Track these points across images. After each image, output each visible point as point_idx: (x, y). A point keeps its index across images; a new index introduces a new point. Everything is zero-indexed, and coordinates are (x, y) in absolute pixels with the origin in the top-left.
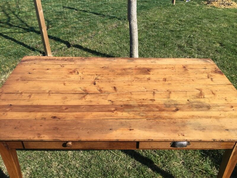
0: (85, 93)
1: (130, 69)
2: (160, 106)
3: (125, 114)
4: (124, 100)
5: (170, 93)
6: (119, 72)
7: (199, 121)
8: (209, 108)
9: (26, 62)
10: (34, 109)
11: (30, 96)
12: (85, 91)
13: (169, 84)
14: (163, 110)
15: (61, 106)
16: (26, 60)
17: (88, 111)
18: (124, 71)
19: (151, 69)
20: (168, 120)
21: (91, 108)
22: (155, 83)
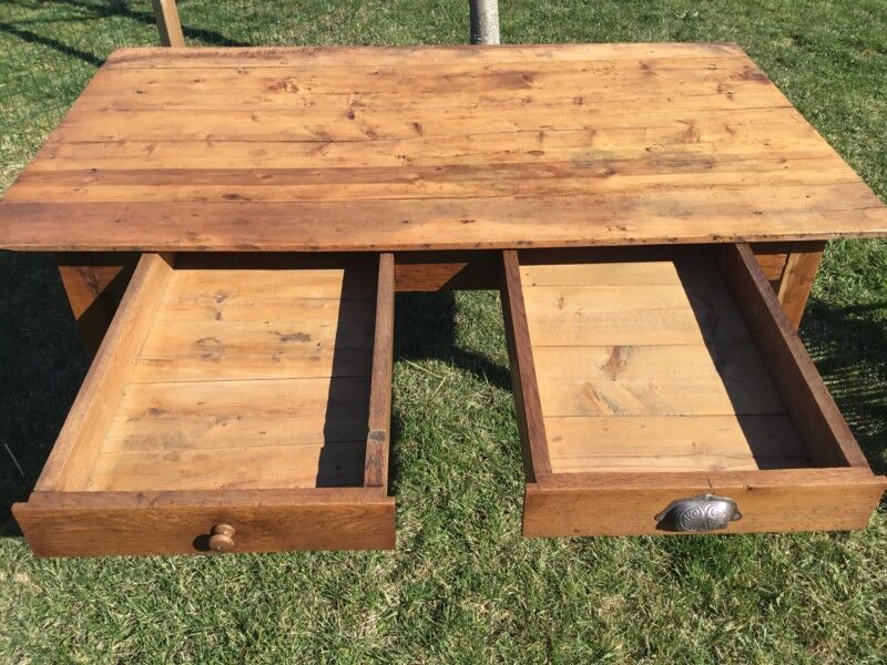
0: (323, 139)
1: (465, 75)
2: (556, 165)
3: (449, 187)
4: (448, 155)
5: (594, 132)
6: (431, 84)
7: (675, 194)
8: (709, 164)
9: (125, 65)
10: (168, 178)
11: (150, 149)
12: (323, 134)
13: (592, 111)
14: (569, 175)
15: (250, 171)
17: (335, 181)
18: (445, 82)
19: (534, 74)
20: (581, 197)
21: (342, 174)
22: (546, 111)
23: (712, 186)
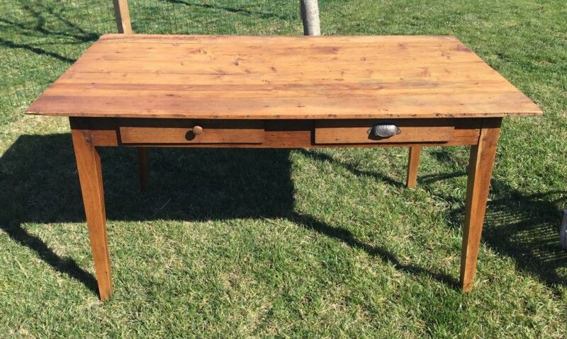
0: (222, 73)
1: (300, 48)
2: (350, 85)
3: (289, 93)
4: (291, 80)
5: (372, 72)
6: (282, 51)
7: (416, 97)
8: (435, 85)
9: (109, 41)
10: (135, 87)
11: (125, 76)
12: (221, 71)
13: (371, 63)
14: (357, 89)
15: (181, 85)
16: (107, 39)
17: (226, 90)
18: (289, 51)
19: (339, 48)
20: (364, 98)
21: (231, 87)
22: (345, 63)
23: (436, 94)
